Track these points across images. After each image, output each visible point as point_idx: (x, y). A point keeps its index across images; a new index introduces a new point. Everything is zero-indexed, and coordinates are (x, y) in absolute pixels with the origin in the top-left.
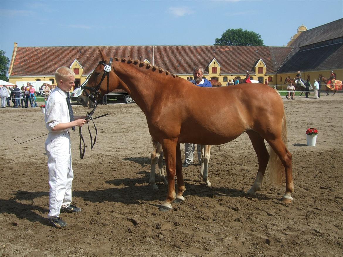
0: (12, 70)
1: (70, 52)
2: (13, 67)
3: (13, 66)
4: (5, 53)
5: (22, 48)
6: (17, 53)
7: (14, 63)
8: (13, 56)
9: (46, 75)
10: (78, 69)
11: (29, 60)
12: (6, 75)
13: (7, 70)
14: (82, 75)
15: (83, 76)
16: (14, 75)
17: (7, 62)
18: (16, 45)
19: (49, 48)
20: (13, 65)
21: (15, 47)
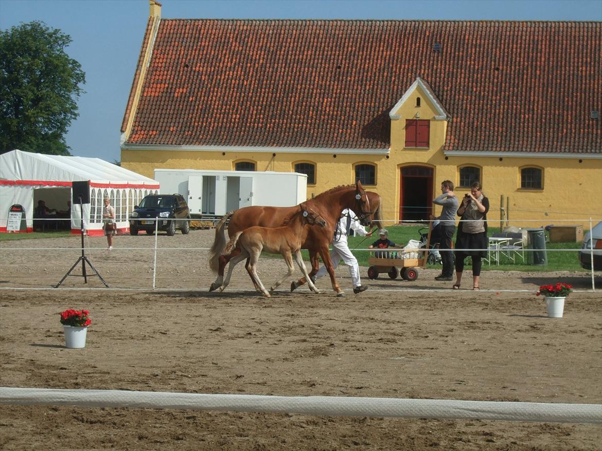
0: (136, 118)
1: (389, 46)
2: (140, 105)
3: (141, 101)
4: (66, 39)
5: (182, 23)
6: (157, 47)
7: (144, 87)
8: (142, 56)
9: (280, 144)
10: (427, 123)
11: (210, 75)
12: (64, 135)
13: (69, 115)
14: (443, 148)
15: (447, 153)
16: (143, 142)
17: (73, 81)
18: (157, 12)
19: (295, 24)
20: (142, 96)
21: (151, 20)
